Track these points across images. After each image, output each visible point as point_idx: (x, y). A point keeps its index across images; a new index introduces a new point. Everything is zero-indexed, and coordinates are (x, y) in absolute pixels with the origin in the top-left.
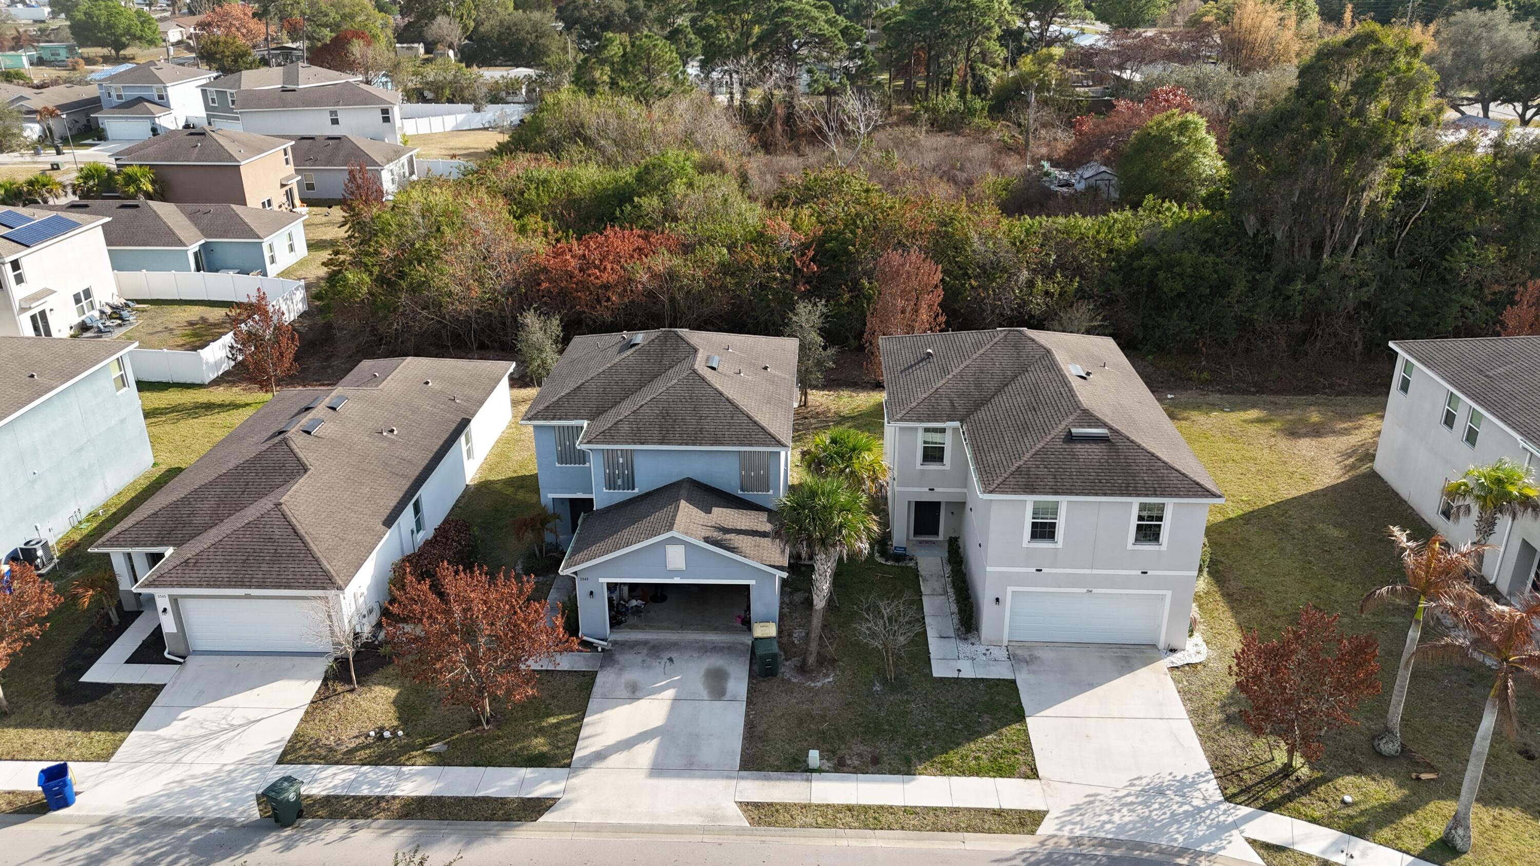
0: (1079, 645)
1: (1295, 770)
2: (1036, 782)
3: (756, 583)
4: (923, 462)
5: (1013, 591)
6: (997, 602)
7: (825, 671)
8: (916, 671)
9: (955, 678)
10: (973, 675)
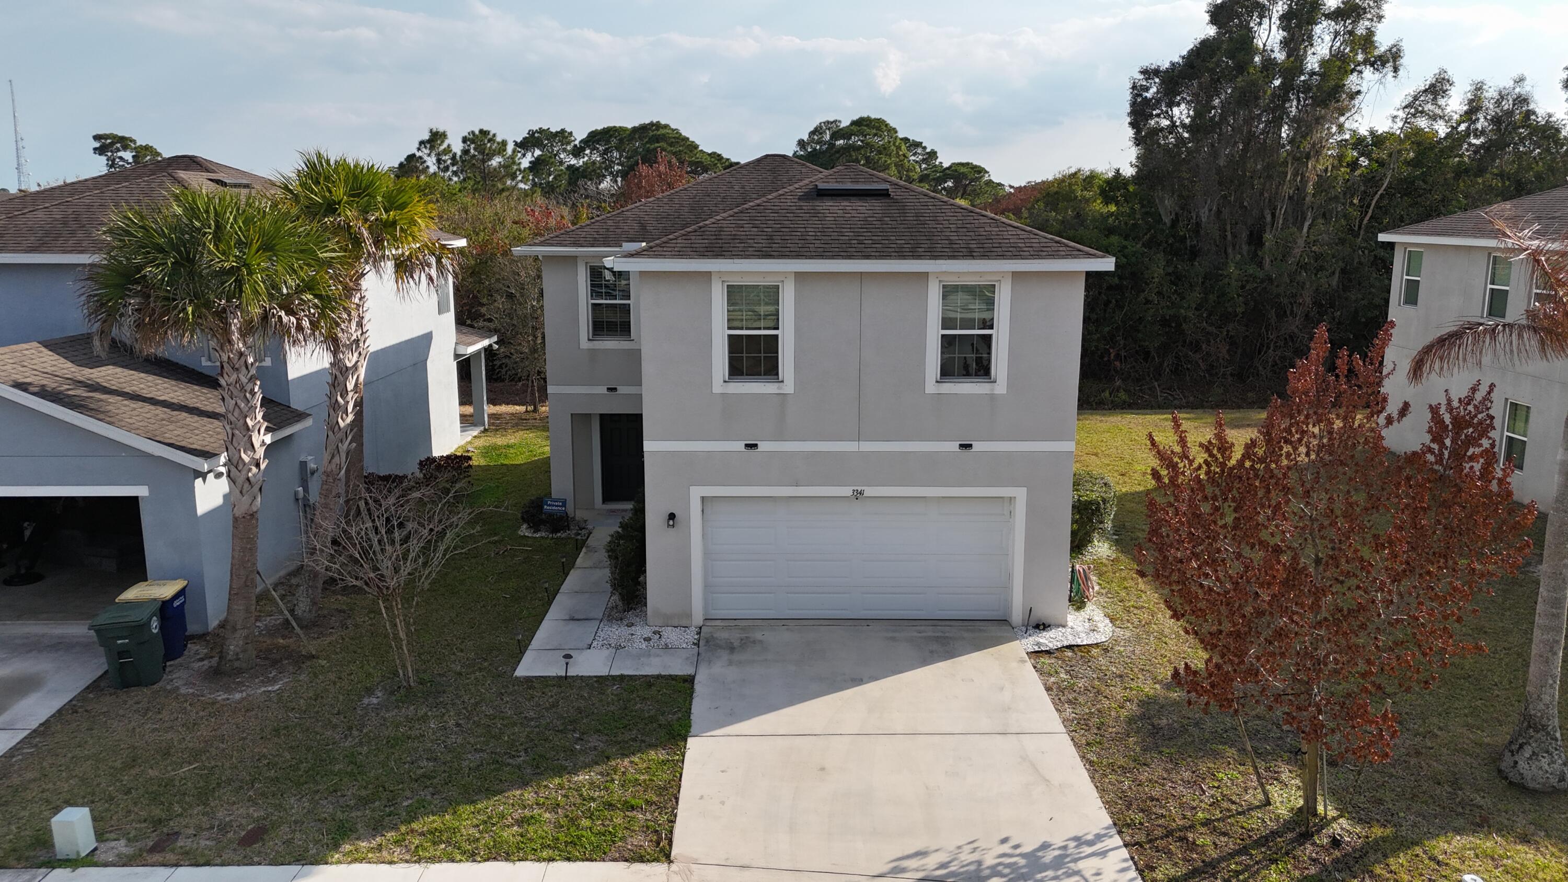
0: (851, 622)
1: (1325, 822)
2: (659, 869)
3: (150, 491)
4: (594, 335)
5: (703, 498)
6: (671, 522)
7: (274, 673)
8: (480, 670)
9: (561, 677)
10: (603, 671)
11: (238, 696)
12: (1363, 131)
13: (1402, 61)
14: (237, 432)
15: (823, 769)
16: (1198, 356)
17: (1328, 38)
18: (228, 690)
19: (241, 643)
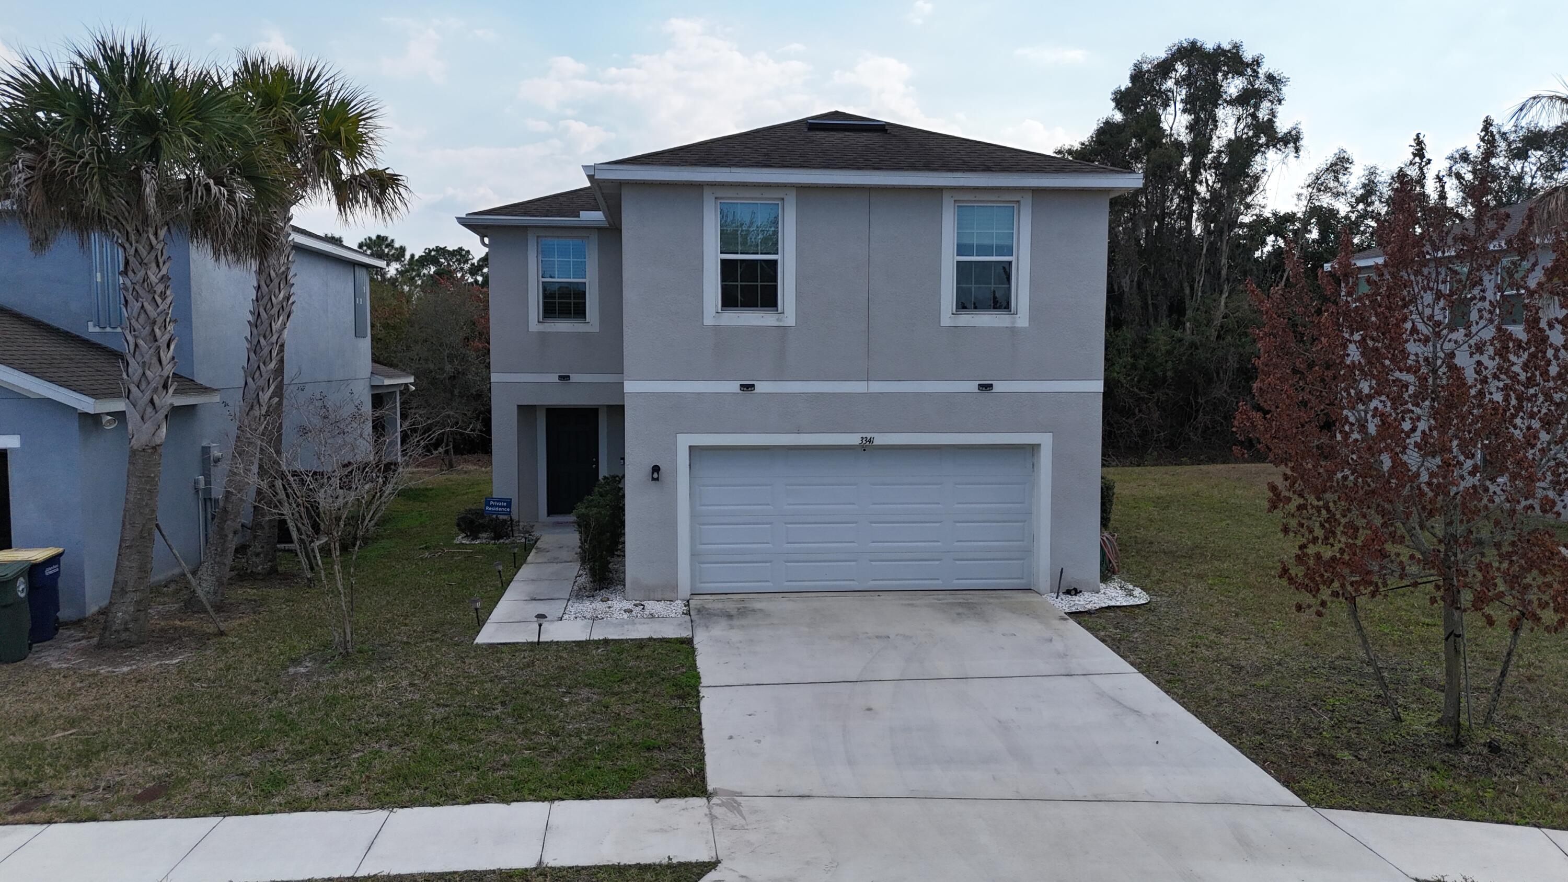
0: (858, 594)
2: (696, 802)
3: (22, 443)
4: (544, 317)
5: (691, 448)
6: (655, 475)
7: (171, 649)
8: (432, 640)
9: (532, 643)
10: (583, 637)
11: (126, 669)
12: (1267, 213)
13: (1302, 143)
14: (141, 342)
15: (869, 709)
16: (1131, 421)
17: (1232, 121)
18: (113, 663)
19: (132, 609)
